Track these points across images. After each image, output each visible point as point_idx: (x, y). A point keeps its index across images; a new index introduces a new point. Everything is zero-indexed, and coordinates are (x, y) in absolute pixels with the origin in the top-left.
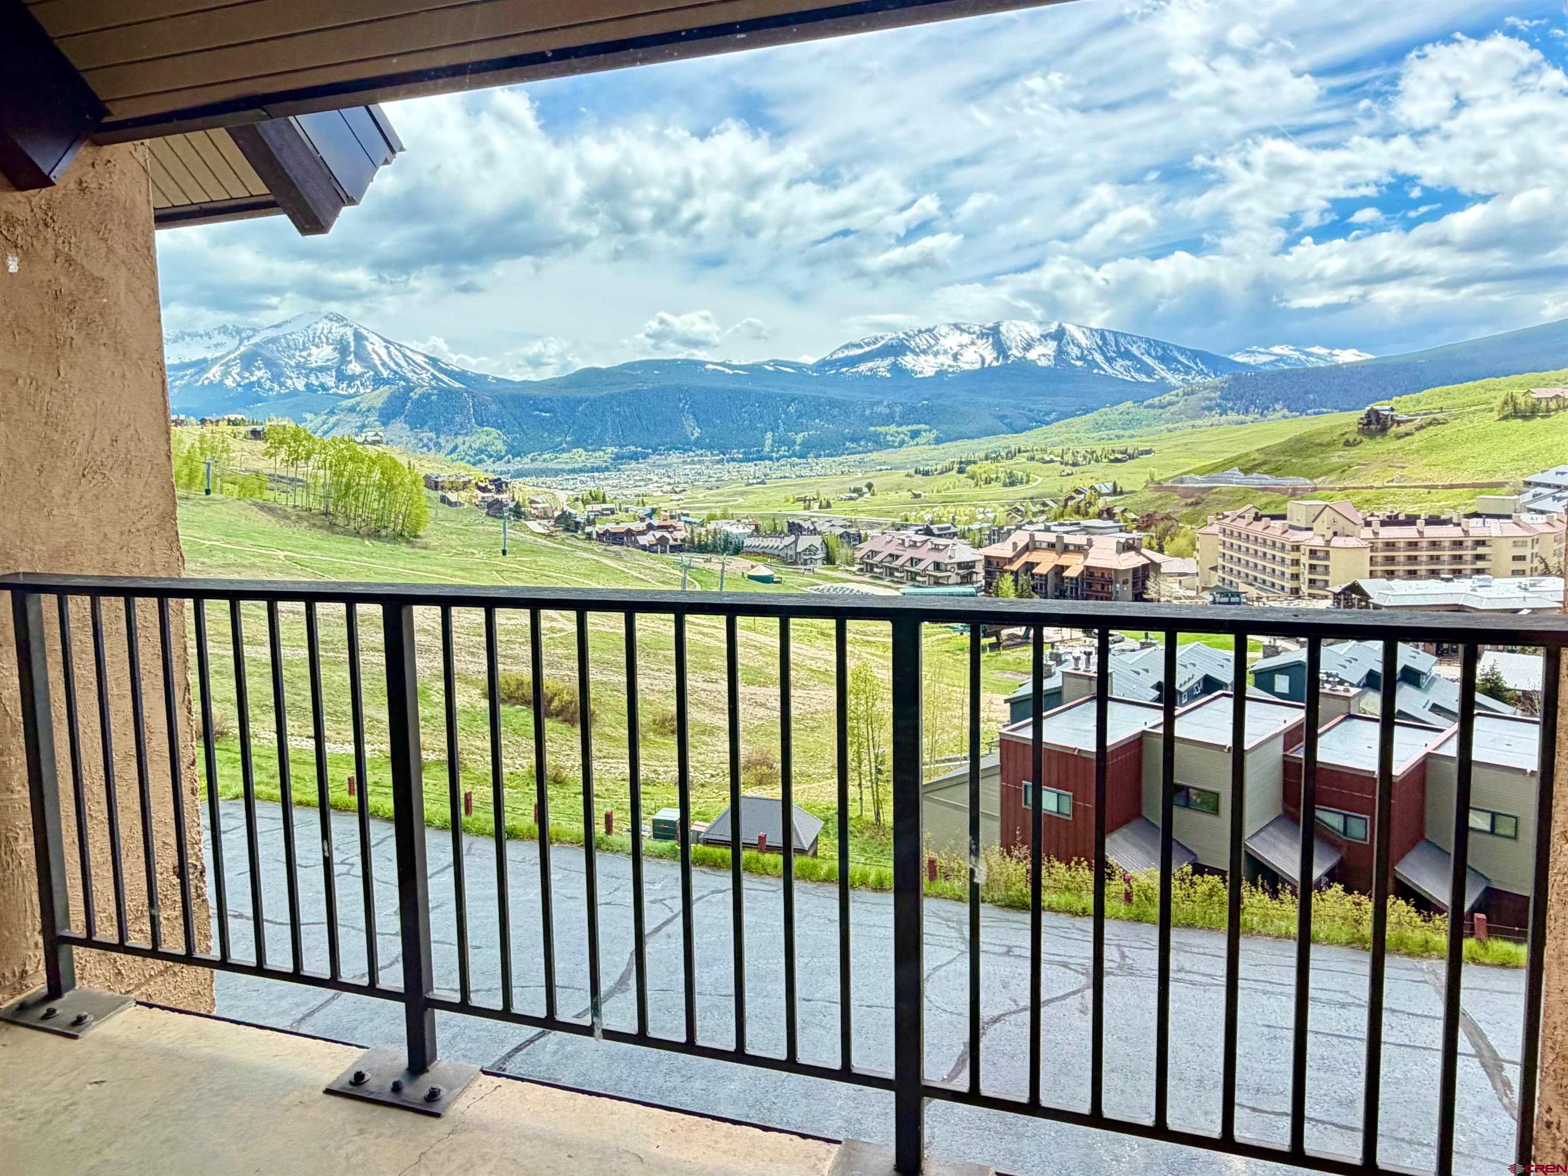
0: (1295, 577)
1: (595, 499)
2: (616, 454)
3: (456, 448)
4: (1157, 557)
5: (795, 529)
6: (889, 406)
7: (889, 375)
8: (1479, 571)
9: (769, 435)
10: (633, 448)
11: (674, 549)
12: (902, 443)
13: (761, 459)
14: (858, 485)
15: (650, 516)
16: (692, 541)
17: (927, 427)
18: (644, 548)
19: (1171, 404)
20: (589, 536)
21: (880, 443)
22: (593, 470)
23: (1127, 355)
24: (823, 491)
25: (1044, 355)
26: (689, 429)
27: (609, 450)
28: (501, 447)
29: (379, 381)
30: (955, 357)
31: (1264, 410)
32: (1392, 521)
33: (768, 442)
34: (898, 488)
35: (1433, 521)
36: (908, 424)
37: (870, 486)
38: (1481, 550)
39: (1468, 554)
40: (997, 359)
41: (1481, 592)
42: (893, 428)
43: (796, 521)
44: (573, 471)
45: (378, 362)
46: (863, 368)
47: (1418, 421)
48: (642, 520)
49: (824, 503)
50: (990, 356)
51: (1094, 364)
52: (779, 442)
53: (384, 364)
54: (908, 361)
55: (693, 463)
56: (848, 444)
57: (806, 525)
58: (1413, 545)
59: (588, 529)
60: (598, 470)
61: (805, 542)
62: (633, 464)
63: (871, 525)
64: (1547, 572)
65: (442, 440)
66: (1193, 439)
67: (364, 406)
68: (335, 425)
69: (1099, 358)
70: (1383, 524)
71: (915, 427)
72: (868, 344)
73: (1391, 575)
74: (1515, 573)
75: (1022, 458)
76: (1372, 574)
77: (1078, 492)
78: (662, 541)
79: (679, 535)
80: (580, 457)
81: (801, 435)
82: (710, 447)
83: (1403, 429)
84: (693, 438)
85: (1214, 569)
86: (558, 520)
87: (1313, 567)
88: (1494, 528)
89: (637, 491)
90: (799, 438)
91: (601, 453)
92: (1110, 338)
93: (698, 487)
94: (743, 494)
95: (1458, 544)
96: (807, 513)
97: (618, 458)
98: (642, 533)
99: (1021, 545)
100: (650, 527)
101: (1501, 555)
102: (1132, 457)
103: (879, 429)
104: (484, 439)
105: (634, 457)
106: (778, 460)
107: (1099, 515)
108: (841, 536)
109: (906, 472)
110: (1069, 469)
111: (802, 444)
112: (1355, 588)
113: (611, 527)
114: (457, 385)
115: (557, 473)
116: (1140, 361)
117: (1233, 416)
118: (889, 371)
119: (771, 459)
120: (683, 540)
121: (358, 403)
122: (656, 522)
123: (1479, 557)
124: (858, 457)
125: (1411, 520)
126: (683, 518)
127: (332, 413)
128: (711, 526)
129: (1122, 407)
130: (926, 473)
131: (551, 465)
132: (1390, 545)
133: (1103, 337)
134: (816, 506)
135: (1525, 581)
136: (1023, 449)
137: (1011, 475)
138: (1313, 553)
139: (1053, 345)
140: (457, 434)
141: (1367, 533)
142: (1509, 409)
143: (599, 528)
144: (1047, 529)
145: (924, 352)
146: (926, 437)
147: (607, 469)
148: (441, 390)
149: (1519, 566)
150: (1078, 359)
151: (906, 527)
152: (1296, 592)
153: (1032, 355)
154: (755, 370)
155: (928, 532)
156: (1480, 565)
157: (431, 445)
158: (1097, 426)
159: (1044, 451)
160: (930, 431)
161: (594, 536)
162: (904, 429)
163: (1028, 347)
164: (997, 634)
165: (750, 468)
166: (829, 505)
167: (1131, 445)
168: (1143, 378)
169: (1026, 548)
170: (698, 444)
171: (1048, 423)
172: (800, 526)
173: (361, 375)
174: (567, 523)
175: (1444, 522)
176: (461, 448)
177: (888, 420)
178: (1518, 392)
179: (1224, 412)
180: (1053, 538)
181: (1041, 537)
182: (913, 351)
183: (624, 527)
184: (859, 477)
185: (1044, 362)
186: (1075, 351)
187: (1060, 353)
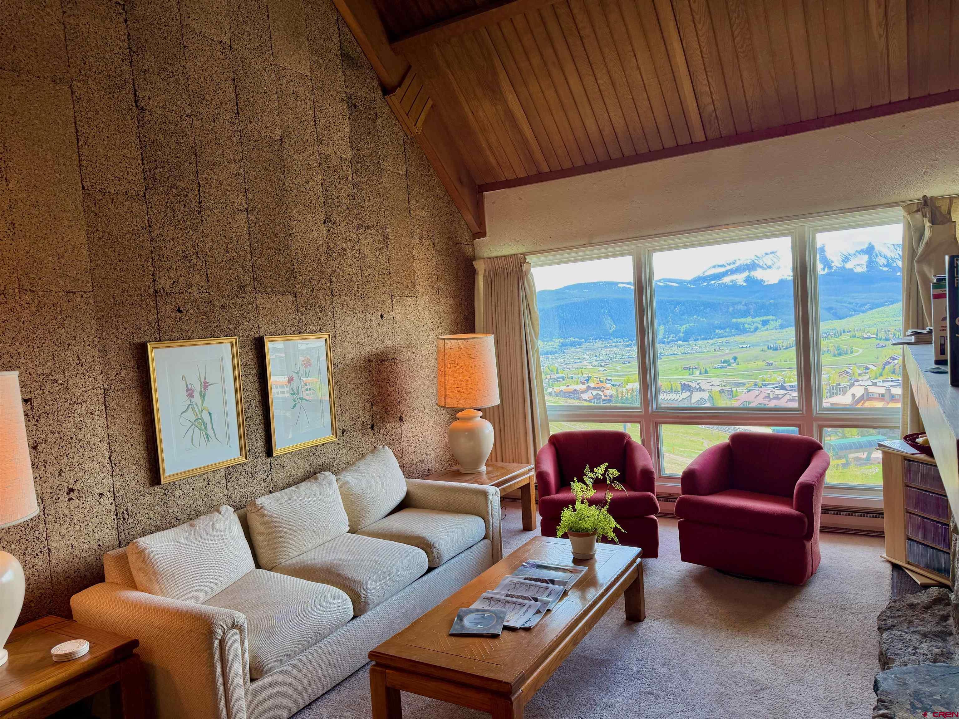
1: (551, 371)
2: (562, 343)
5: (685, 387)
6: (746, 305)
7: (745, 284)
9: (662, 327)
10: (572, 339)
11: (605, 402)
12: (756, 329)
14: (726, 358)
15: (587, 381)
16: (618, 397)
17: (774, 318)
20: (551, 394)
21: (740, 330)
22: (547, 353)
24: (701, 363)
25: (858, 265)
26: (608, 326)
27: (558, 340)
33: (662, 332)
34: (756, 359)
36: (761, 316)
37: (735, 359)
40: (824, 269)
42: (749, 319)
43: (687, 383)
46: (727, 280)
48: (583, 384)
49: (703, 370)
51: (898, 269)
52: (668, 331)
54: (758, 274)
55: (611, 346)
56: (717, 331)
57: (693, 385)
59: (549, 390)
60: (551, 353)
61: (697, 396)
62: (573, 349)
63: (738, 385)
71: (765, 318)
72: (729, 264)
75: (846, 337)
77: (893, 358)
78: (599, 397)
79: (610, 393)
81: (684, 326)
82: (622, 337)
84: (611, 331)
89: (576, 366)
90: (683, 329)
91: (553, 343)
93: (616, 362)
96: (691, 377)
97: (563, 345)
98: (584, 392)
99: (858, 396)
100: (589, 388)
103: (739, 320)
105: (573, 344)
106: (668, 343)
108: (720, 392)
109: (761, 348)
110: (882, 343)
111: (685, 332)
113: (563, 388)
118: (745, 281)
119: (664, 343)
120: (611, 396)
122: (592, 385)
124: (725, 339)
126: (608, 382)
128: (629, 387)
130: (776, 349)
134: (697, 373)
136: (846, 330)
137: (838, 348)
139: (866, 258)
143: (555, 389)
144: (875, 385)
145: (770, 267)
146: (772, 324)
147: (556, 352)
150: (885, 266)
151: (765, 385)
153: (849, 266)
159: (862, 331)
160: (776, 320)
161: (554, 394)
162: (757, 319)
163: (846, 259)
166: (706, 372)
169: (862, 398)
170: (616, 334)
171: (864, 312)
172: (689, 386)
177: (745, 314)
180: (882, 391)
181: (872, 389)
182: (761, 267)
183: (572, 388)
184: (727, 353)
185: (858, 270)
186: (882, 261)
187: (871, 264)
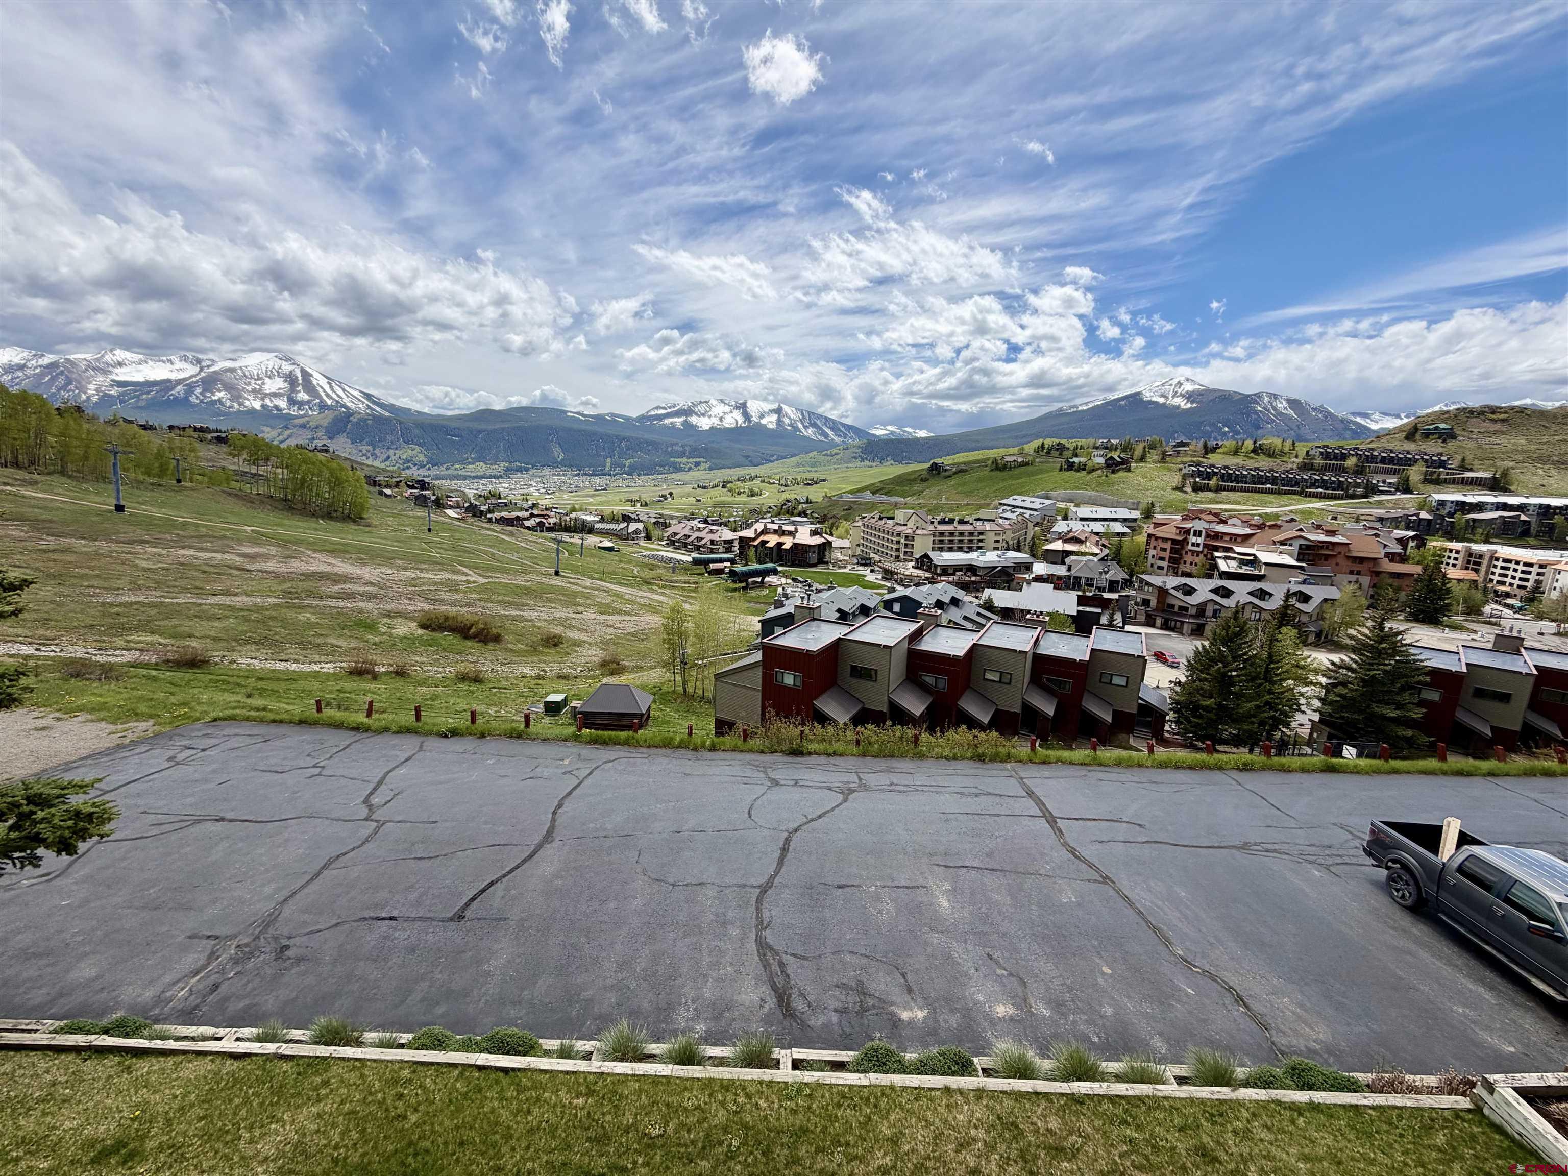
0: (897, 549)
1: (493, 496)
2: (507, 467)
3: (389, 457)
4: (830, 538)
5: (626, 518)
6: (682, 446)
7: (682, 428)
8: (980, 548)
9: (609, 460)
10: (518, 464)
11: (550, 529)
12: (690, 469)
13: (604, 475)
14: (664, 493)
15: (532, 508)
16: (561, 525)
17: (705, 460)
18: (528, 528)
19: (837, 454)
20: (490, 520)
21: (678, 469)
22: (491, 477)
23: (815, 425)
24: (643, 496)
25: (770, 423)
26: (556, 454)
27: (502, 465)
28: (423, 459)
29: (323, 407)
30: (721, 419)
31: (882, 460)
32: (942, 522)
33: (608, 465)
34: (688, 495)
35: (961, 522)
36: (694, 458)
37: (671, 494)
38: (981, 537)
39: (976, 539)
40: (745, 422)
41: (982, 558)
42: (685, 460)
43: (627, 514)
44: (477, 477)
45: (323, 394)
46: (667, 421)
47: (954, 470)
48: (527, 510)
49: (644, 503)
50: (740, 420)
51: (796, 429)
52: (615, 465)
53: (328, 395)
54: (694, 420)
55: (559, 475)
56: (657, 468)
57: (633, 516)
58: (952, 534)
59: (489, 516)
60: (495, 477)
61: (633, 527)
62: (519, 475)
63: (672, 518)
64: (1008, 549)
65: (377, 451)
66: (847, 474)
67: (313, 424)
68: (289, 437)
69: (800, 426)
70: (939, 523)
71: (697, 460)
72: (670, 408)
73: (941, 549)
74: (996, 549)
75: (758, 481)
76: (933, 549)
77: (788, 501)
78: (541, 524)
79: (552, 521)
80: (481, 468)
81: (630, 461)
82: (570, 466)
83: (947, 473)
84: (559, 460)
85: (858, 545)
86: (467, 509)
87: (906, 545)
88: (988, 526)
89: (521, 492)
90: (628, 463)
91: (496, 466)
92: (806, 415)
93: (563, 491)
94: (592, 496)
95: (971, 534)
96: (634, 509)
97: (507, 469)
98: (527, 519)
99: (759, 531)
100: (532, 515)
101: (990, 538)
102: (816, 483)
103: (676, 460)
104: (410, 453)
105: (519, 470)
106: (614, 476)
107: (799, 515)
108: (655, 523)
109: (692, 486)
110: (783, 488)
111: (630, 467)
112: (926, 556)
113: (505, 514)
114: (387, 414)
115: (465, 478)
116: (821, 429)
117: (867, 463)
118: (682, 425)
119: (610, 475)
120: (555, 524)
121: (308, 422)
122: (536, 512)
123: (981, 541)
124: (664, 476)
125: (951, 521)
126: (554, 510)
127: (286, 428)
128: (573, 515)
129: (811, 455)
130: (704, 488)
131: (460, 472)
132: (942, 534)
133: (803, 415)
134: (639, 505)
135: (1000, 553)
136: (758, 475)
137: (752, 490)
138: (907, 537)
139: (775, 417)
140: (389, 448)
141: (931, 528)
142: (994, 466)
143: (497, 515)
144: (773, 522)
145: (703, 415)
146: (703, 466)
147: (501, 477)
148: (374, 416)
149: (997, 545)
150: (789, 425)
151: (693, 519)
152: (897, 557)
153: (764, 421)
154: (599, 418)
155: (706, 522)
156: (980, 544)
157: (368, 454)
158: (799, 465)
159: (769, 477)
160: (706, 463)
161: (494, 520)
162: (691, 460)
163: (762, 416)
164: (747, 581)
165: (597, 480)
166: (647, 505)
167: (816, 476)
168: (822, 438)
169: (762, 533)
170: (562, 464)
171: (772, 462)
172: (629, 517)
173: (308, 402)
174: (473, 511)
175: (966, 523)
176: (393, 458)
177: (682, 455)
178: (999, 458)
179: (863, 460)
180: (776, 527)
181: (770, 526)
182: (696, 414)
183: (514, 514)
184: (664, 489)
185: (771, 426)
186: (787, 421)
187: (779, 421)
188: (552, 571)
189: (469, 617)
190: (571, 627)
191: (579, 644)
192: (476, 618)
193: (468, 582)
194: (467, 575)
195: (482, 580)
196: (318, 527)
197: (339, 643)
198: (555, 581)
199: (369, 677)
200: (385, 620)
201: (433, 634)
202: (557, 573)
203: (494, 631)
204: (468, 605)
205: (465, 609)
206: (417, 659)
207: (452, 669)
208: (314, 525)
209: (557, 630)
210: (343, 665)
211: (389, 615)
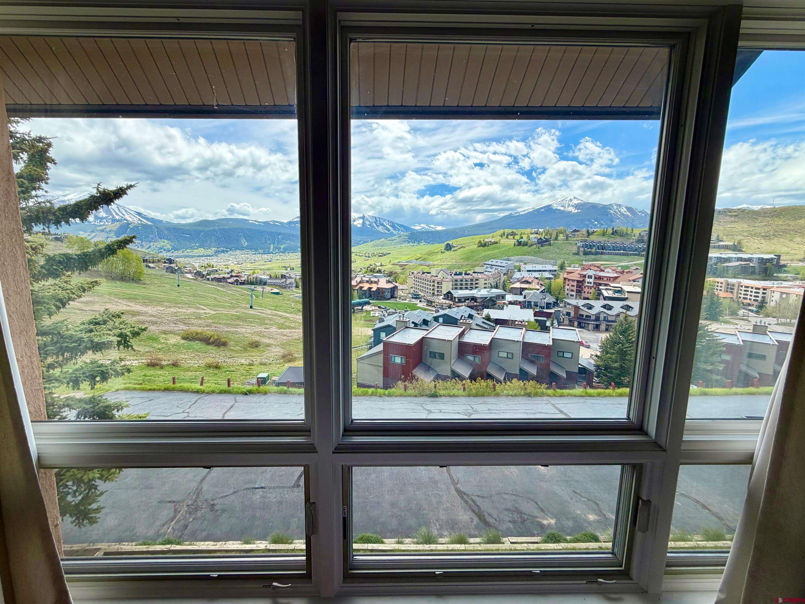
0: (433, 290)
1: (209, 266)
3: (150, 247)
4: (397, 284)
5: (284, 277)
9: (272, 245)
10: (222, 248)
11: (242, 284)
13: (270, 253)
15: (231, 272)
16: (248, 281)
18: (230, 283)
19: (395, 240)
20: (208, 279)
22: (207, 256)
23: (382, 225)
24: (291, 264)
25: (359, 223)
26: (243, 243)
27: (213, 249)
28: (169, 247)
29: (114, 220)
31: (419, 242)
33: (272, 248)
35: (466, 274)
38: (477, 282)
39: (474, 283)
41: (479, 293)
43: (284, 274)
44: (199, 256)
45: (114, 214)
47: (459, 247)
48: (228, 273)
51: (373, 227)
52: (275, 248)
53: (117, 214)
55: (245, 254)
57: (287, 275)
58: (461, 280)
59: (208, 277)
60: (209, 256)
61: (289, 281)
62: (223, 254)
64: (492, 287)
65: (144, 244)
66: (401, 250)
67: (108, 230)
68: (94, 237)
69: (375, 225)
70: (455, 275)
73: (456, 288)
74: (485, 288)
76: (452, 289)
77: (371, 265)
78: (237, 281)
79: (243, 279)
80: (201, 251)
81: (283, 245)
82: (251, 249)
83: (455, 249)
84: (245, 246)
85: (412, 288)
86: (195, 274)
87: (438, 287)
88: (480, 276)
89: (224, 264)
90: (282, 247)
91: (210, 250)
92: (378, 219)
94: (263, 265)
95: (472, 280)
96: (286, 271)
97: (217, 252)
98: (229, 278)
99: (358, 281)
100: (232, 276)
101: (482, 282)
102: (385, 255)
104: (162, 244)
105: (223, 252)
106: (275, 254)
107: (377, 272)
108: (299, 279)
110: (367, 258)
111: (283, 249)
112: (449, 292)
113: (217, 276)
114: (150, 223)
115: (193, 257)
116: (386, 226)
117: (411, 244)
119: (273, 253)
120: (243, 281)
121: (105, 228)
122: (234, 274)
123: (477, 284)
125: (460, 274)
126: (243, 273)
127: (93, 231)
128: (254, 276)
129: (381, 240)
131: (190, 254)
132: (456, 281)
133: (376, 219)
134: (289, 269)
135: (488, 290)
138: (438, 283)
139: (362, 220)
140: (150, 242)
141: (451, 277)
142: (480, 244)
143: (212, 276)
144: (365, 277)
147: (213, 256)
148: (142, 225)
149: (485, 286)
150: (369, 225)
152: (434, 294)
153: (355, 223)
154: (266, 223)
156: (477, 286)
157: (139, 245)
158: (375, 245)
159: (360, 253)
161: (211, 279)
163: (355, 220)
164: (354, 309)
165: (265, 256)
166: (293, 269)
167: (384, 251)
168: (387, 232)
169: (360, 282)
170: (247, 248)
173: (106, 218)
174: (199, 275)
175: (468, 274)
176: (152, 247)
178: (482, 240)
179: (409, 243)
180: (368, 279)
181: (364, 279)
183: (221, 276)
185: (359, 226)
187: (364, 223)
188: (249, 306)
189: (209, 332)
190: (264, 336)
191: (269, 345)
192: (213, 333)
193: (205, 313)
194: (204, 310)
195: (214, 312)
196: (117, 285)
197: (139, 349)
198: (251, 312)
199: (158, 367)
200: (163, 336)
201: (190, 342)
202: (251, 307)
203: (223, 340)
204: (207, 326)
205: (206, 328)
206: (183, 356)
207: (202, 362)
208: (114, 284)
209: (257, 338)
210: (143, 361)
211: (165, 333)
